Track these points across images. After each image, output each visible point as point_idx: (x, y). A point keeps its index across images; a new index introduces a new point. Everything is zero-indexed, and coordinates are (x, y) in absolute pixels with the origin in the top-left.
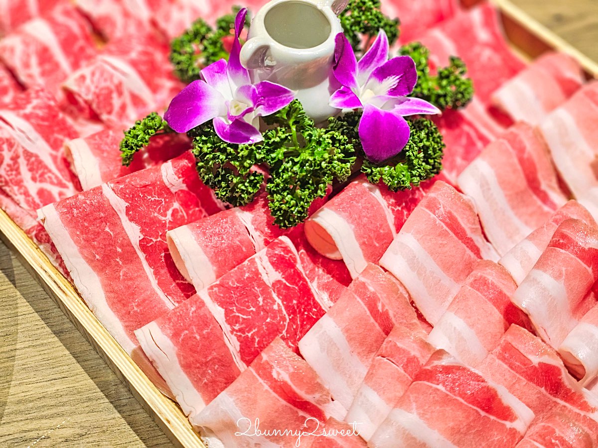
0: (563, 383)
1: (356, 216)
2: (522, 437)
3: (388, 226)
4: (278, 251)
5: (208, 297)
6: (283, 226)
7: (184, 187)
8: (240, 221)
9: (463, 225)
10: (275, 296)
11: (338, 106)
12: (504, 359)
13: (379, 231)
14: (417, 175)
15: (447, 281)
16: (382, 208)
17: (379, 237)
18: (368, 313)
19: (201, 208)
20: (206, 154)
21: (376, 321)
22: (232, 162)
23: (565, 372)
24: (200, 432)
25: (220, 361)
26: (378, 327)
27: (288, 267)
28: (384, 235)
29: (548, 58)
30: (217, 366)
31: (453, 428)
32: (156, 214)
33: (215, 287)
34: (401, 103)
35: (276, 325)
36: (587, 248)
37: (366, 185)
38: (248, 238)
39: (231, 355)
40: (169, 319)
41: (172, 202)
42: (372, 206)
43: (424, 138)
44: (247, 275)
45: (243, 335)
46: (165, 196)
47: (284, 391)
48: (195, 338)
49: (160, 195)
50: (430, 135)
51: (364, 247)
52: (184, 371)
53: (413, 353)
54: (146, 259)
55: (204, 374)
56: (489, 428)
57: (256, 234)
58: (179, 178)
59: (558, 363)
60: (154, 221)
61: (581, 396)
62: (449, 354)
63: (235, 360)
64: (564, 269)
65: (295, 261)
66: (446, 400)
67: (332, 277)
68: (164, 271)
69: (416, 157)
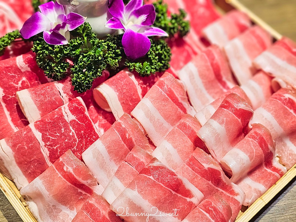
0: (222, 179)
1: (120, 88)
2: (196, 207)
3: (138, 95)
4: (75, 104)
5: (34, 127)
6: (79, 91)
7: (29, 69)
8: (56, 88)
9: (177, 95)
10: (71, 128)
11: (109, 27)
12: (189, 165)
13: (132, 97)
14: (154, 68)
15: (166, 125)
16: (135, 85)
17: (132, 100)
18: (121, 139)
19: (39, 81)
20: (39, 50)
21: (125, 143)
22: (51, 55)
23: (223, 174)
24: (25, 198)
25: (38, 161)
26: (126, 147)
27: (79, 113)
28: (135, 99)
29: (233, 14)
30: (36, 164)
31: (156, 200)
32: (12, 83)
33: (38, 122)
34: (148, 29)
35: (70, 143)
36: (238, 108)
37: (127, 72)
38: (60, 97)
39: (44, 158)
40: (12, 138)
41: (21, 77)
42: (129, 84)
43: (159, 49)
44: (56, 116)
45: (51, 148)
46: (18, 73)
47: (69, 178)
48: (25, 148)
49: (15, 73)
50: (163, 48)
51: (123, 105)
52: (18, 166)
53: (141, 160)
54: (6, 107)
55: (29, 168)
56: (177, 200)
57: (64, 95)
58: (26, 64)
59: (219, 169)
60: (11, 87)
61: (231, 187)
62: (158, 160)
63: (46, 161)
64: (225, 119)
65: (84, 110)
66: (154, 184)
67: (107, 121)
68: (16, 113)
69: (154, 59)
